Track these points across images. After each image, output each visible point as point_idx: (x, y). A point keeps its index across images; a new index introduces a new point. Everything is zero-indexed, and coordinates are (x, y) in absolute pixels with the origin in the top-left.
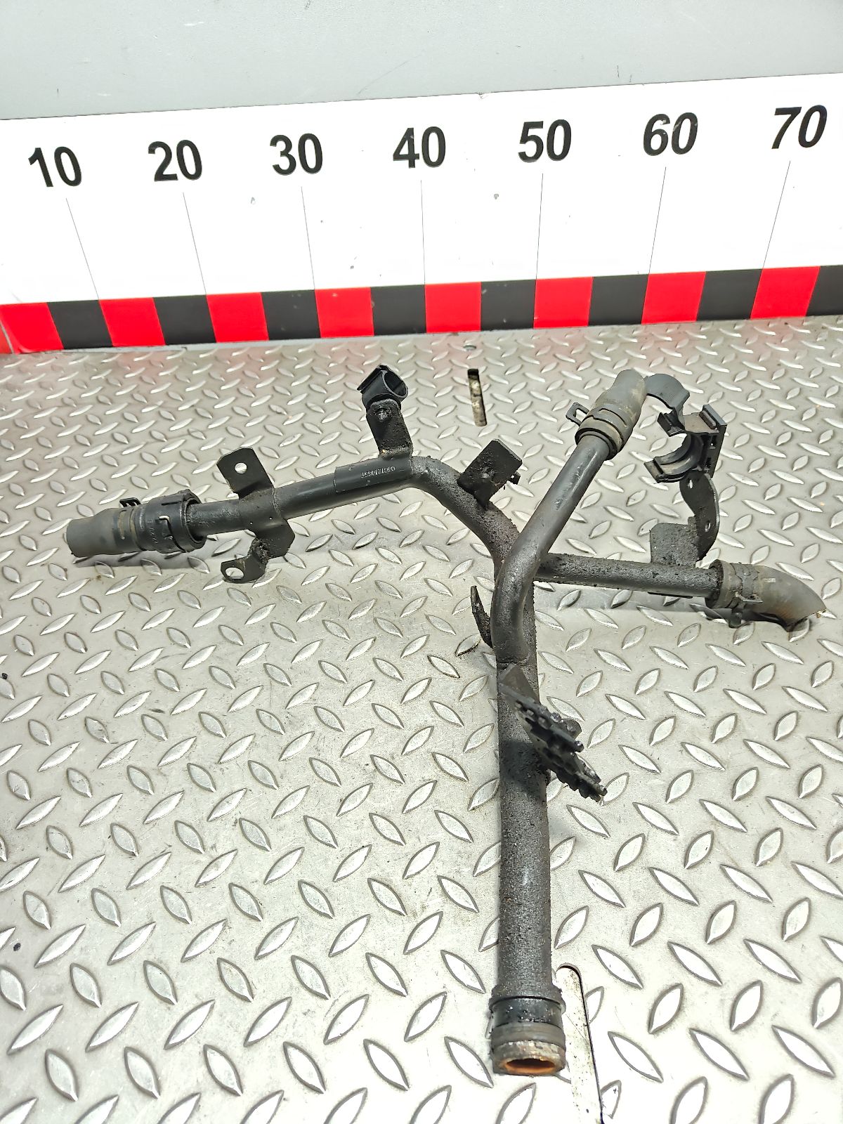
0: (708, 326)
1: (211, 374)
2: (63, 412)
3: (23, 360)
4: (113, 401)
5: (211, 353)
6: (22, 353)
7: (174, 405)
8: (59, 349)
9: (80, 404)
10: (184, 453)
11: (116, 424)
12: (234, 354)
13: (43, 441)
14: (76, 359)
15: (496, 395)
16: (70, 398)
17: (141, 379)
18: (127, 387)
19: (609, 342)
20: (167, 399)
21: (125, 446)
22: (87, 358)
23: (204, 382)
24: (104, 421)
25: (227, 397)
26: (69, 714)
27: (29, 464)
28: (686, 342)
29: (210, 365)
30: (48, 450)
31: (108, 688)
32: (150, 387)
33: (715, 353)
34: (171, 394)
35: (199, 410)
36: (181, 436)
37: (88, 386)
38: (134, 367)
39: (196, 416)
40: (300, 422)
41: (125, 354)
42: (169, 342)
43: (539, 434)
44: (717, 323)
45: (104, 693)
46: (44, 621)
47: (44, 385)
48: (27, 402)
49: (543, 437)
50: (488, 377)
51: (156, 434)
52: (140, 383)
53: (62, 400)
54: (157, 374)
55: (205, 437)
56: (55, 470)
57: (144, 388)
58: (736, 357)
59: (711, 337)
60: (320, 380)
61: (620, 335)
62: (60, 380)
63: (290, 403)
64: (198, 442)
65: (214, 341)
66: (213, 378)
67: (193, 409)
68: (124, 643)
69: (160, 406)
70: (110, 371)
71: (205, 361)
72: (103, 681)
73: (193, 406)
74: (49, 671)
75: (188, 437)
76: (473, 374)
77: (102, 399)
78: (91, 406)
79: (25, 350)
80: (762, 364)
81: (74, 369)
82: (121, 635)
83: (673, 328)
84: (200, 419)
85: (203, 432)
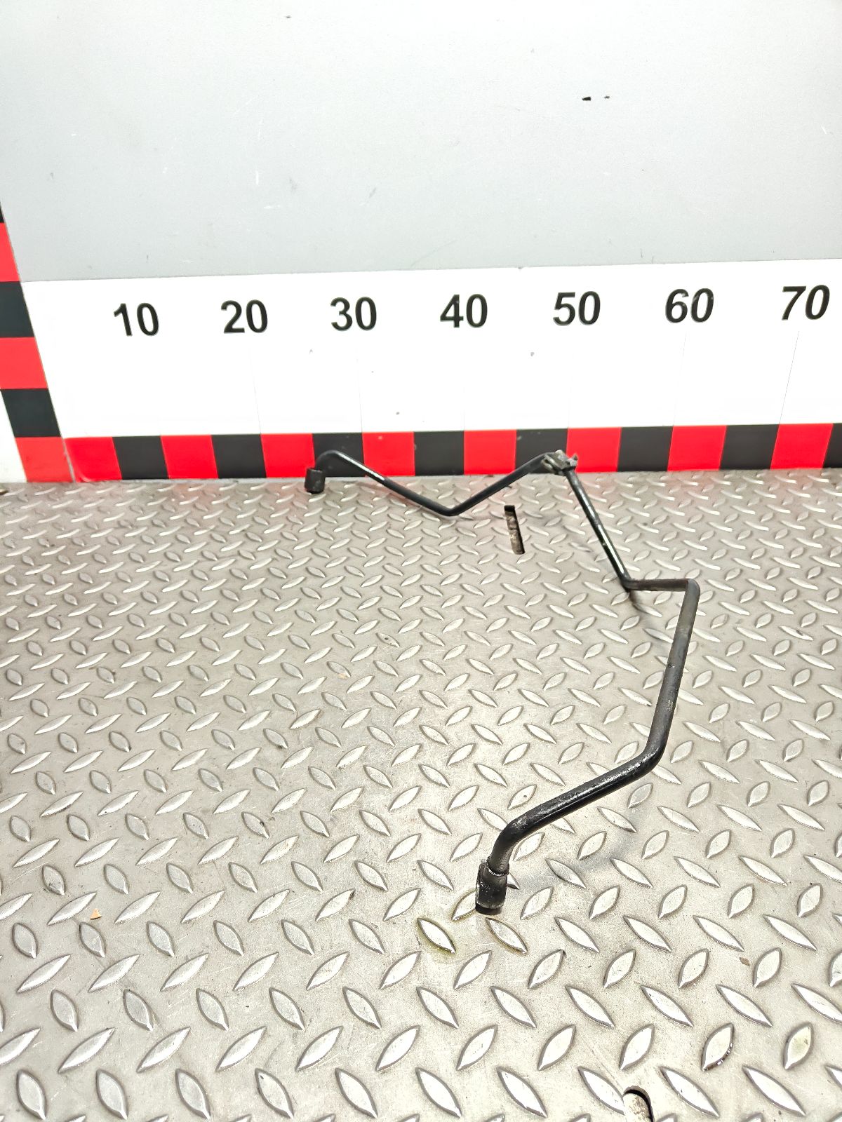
0: (732, 474)
1: (262, 504)
2: (119, 533)
3: (84, 487)
4: (167, 525)
5: (262, 486)
6: (82, 481)
7: (226, 529)
8: (118, 479)
9: (135, 526)
10: (233, 571)
11: (169, 544)
12: (284, 488)
13: (98, 558)
14: (133, 488)
15: (532, 528)
16: (126, 521)
17: (194, 506)
18: (181, 512)
19: (638, 485)
20: (218, 524)
21: (176, 564)
22: (144, 487)
23: (255, 510)
24: (157, 541)
25: (276, 524)
26: (110, 810)
27: (83, 577)
28: (712, 486)
29: (260, 496)
30: (101, 565)
31: (151, 786)
32: (202, 513)
33: (740, 497)
34: (223, 520)
35: (250, 535)
36: (231, 556)
37: (144, 511)
38: (188, 496)
39: (245, 539)
40: (346, 547)
41: (179, 485)
42: (221, 476)
43: (576, 563)
44: (739, 472)
45: (147, 791)
46: (89, 721)
47: (102, 509)
48: (85, 523)
49: (580, 566)
50: (523, 512)
51: (207, 554)
52: (193, 509)
53: (119, 523)
54: (210, 502)
55: (255, 557)
56: (108, 583)
57: (197, 514)
58: (761, 501)
59: (735, 484)
60: (365, 511)
61: (648, 480)
62: (118, 505)
63: (337, 530)
64: (246, 563)
65: (265, 476)
66: (263, 508)
67: (244, 533)
68: (169, 743)
69: (213, 530)
70: (165, 499)
71: (256, 493)
72: (146, 779)
73: (243, 531)
74: (92, 768)
75: (239, 558)
76: (510, 510)
77: (156, 522)
78: (145, 528)
79: (85, 479)
80: (786, 507)
81: (132, 496)
82: (165, 735)
83: (698, 475)
84: (249, 542)
85: (253, 554)
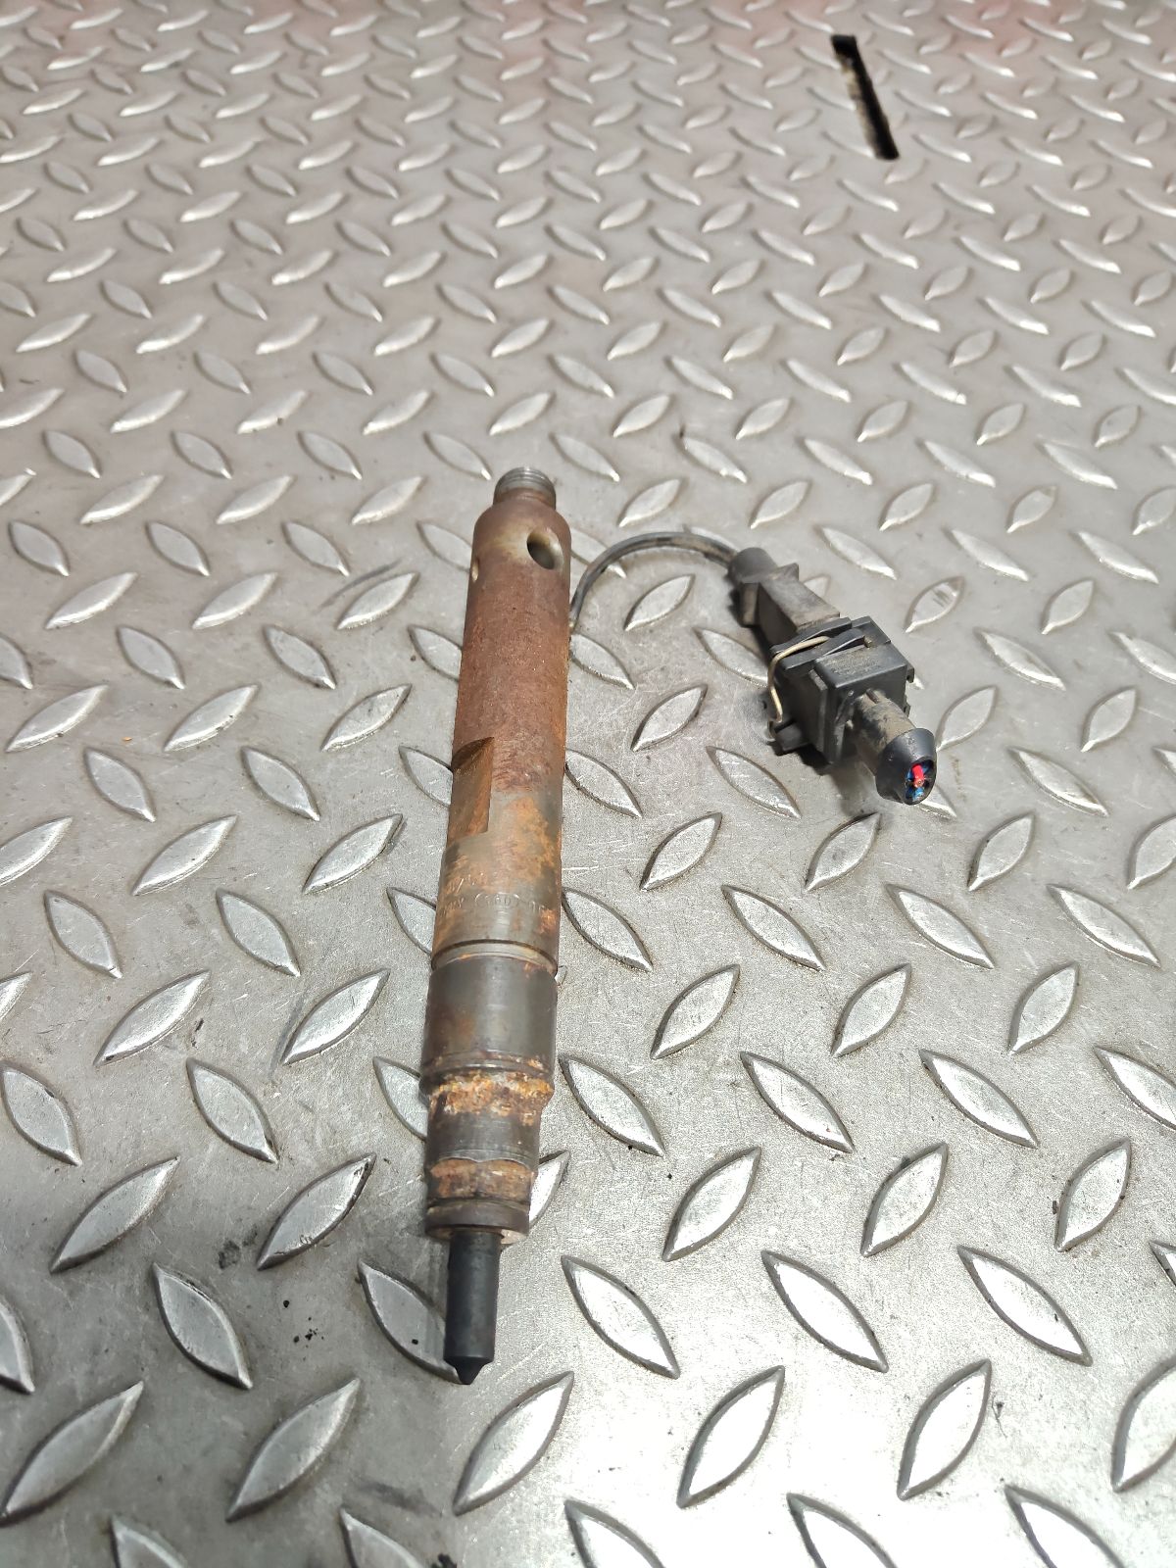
7: (129, 59)
10: (156, 171)
15: (905, 93)
25: (260, 51)
34: (122, 33)
35: (194, 75)
36: (149, 130)
39: (181, 87)
40: (447, 118)
43: (1029, 189)
49: (1037, 197)
50: (881, 54)
51: (85, 121)
55: (211, 136)
60: (484, 26)
63: (417, 74)
64: (189, 149)
67: (176, 72)
69: (97, 59)
73: (176, 65)
75: (168, 135)
76: (845, 48)
84: (194, 95)
85: (204, 125)
